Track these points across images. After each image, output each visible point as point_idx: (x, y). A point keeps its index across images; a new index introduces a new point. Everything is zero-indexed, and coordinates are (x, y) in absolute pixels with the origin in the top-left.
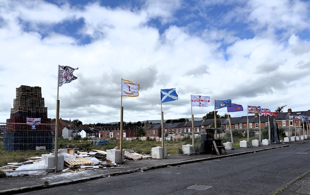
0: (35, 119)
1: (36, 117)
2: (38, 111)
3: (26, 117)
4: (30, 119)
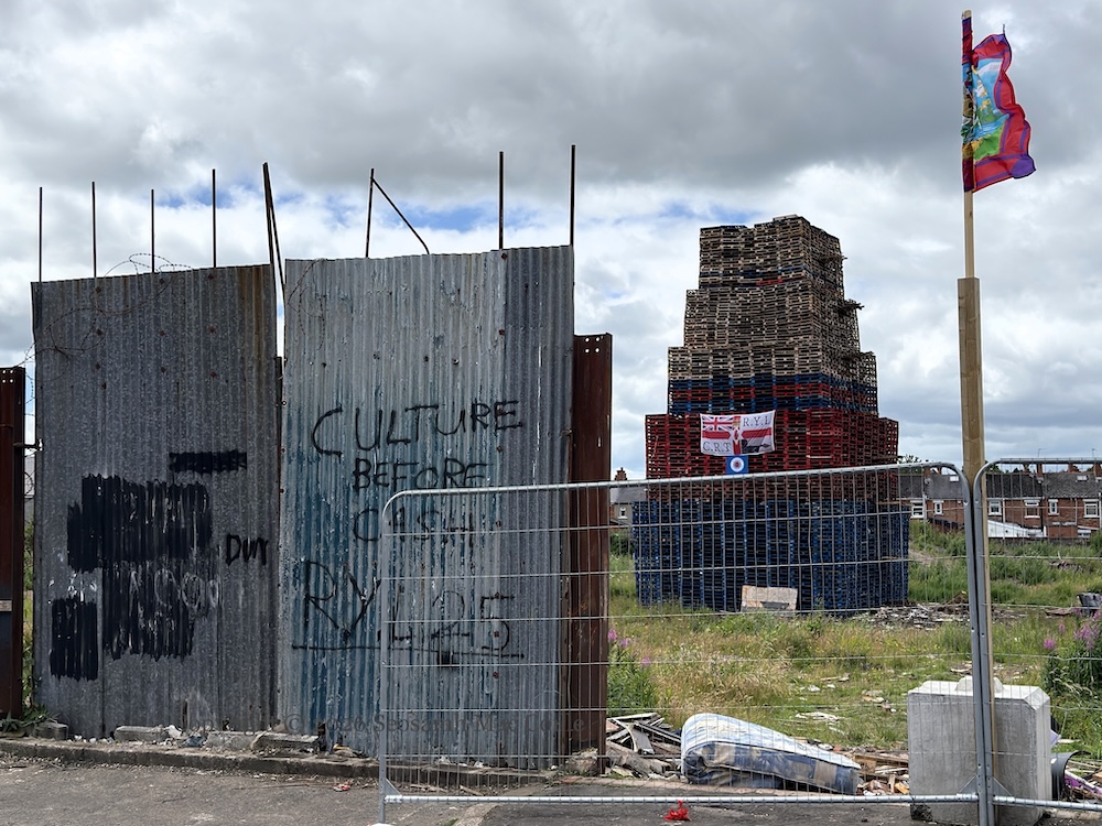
1: (753, 406)
2: (769, 368)
3: (705, 410)
4: (716, 423)
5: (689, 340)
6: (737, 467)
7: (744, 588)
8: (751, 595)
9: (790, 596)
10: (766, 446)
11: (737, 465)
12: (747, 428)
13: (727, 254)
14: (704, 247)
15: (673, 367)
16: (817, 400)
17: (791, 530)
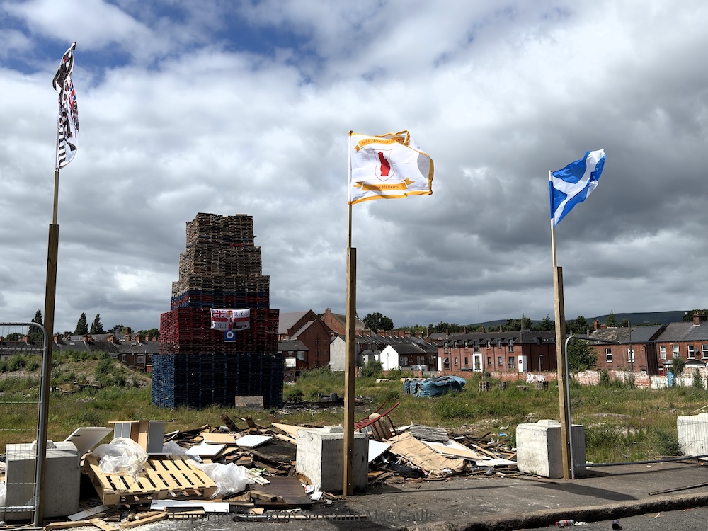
0: (234, 311)
1: (236, 306)
2: (243, 287)
3: (210, 307)
4: (220, 313)
5: (196, 270)
6: (230, 336)
7: (236, 397)
8: (240, 401)
9: (260, 400)
10: (245, 326)
11: (230, 335)
12: (236, 317)
13: (214, 228)
14: (201, 222)
15: (191, 283)
16: (267, 305)
17: (261, 368)
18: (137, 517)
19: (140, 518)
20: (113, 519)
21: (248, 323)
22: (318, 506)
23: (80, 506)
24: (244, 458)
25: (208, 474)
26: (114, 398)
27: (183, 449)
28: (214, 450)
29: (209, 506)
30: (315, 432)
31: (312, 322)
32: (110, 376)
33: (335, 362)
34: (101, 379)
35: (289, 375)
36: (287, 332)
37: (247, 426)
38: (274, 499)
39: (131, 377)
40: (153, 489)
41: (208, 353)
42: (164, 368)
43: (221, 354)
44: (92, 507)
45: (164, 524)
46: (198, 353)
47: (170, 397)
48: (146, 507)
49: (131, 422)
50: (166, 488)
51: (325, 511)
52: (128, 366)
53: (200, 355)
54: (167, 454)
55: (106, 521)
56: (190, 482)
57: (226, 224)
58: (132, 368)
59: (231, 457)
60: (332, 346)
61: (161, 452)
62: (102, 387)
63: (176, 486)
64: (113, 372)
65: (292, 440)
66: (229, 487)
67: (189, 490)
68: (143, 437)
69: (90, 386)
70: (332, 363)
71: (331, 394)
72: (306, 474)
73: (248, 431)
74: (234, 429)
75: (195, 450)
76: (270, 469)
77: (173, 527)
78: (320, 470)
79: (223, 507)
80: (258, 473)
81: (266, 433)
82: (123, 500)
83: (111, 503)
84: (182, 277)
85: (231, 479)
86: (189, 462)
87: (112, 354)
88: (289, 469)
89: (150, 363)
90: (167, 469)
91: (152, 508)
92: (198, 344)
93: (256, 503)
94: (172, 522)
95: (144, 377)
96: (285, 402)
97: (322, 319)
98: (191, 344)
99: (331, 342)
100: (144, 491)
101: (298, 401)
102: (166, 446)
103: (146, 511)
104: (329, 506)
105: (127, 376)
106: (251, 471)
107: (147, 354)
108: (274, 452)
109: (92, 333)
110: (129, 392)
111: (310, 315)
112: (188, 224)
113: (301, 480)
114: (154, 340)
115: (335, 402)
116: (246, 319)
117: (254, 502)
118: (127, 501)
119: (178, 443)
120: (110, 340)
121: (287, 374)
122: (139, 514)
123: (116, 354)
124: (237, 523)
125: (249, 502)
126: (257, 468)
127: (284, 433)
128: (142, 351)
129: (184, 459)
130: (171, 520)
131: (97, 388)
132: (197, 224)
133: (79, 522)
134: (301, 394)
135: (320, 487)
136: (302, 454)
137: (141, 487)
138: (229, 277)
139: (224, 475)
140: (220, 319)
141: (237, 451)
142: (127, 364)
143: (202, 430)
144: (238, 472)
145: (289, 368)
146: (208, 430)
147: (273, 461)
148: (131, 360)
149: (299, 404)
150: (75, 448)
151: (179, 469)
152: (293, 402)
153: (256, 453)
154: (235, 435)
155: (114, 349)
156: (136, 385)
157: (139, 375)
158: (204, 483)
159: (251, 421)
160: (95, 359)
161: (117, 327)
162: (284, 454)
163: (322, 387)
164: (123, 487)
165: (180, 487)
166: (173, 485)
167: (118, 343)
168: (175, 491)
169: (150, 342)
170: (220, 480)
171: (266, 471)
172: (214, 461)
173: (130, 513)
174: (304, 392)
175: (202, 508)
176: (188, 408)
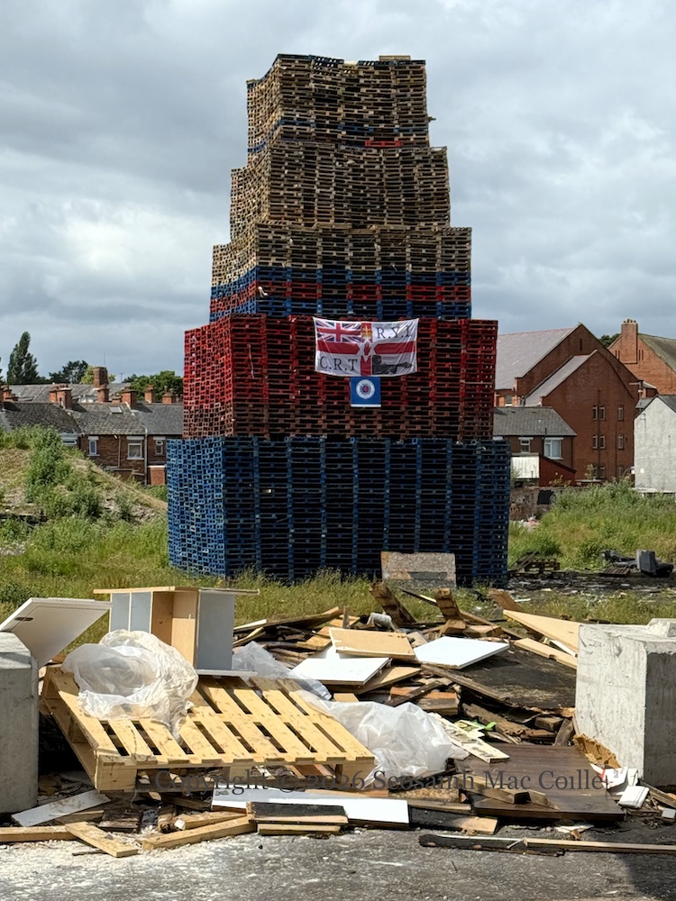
0: (374, 325)
1: (380, 310)
2: (400, 260)
3: (313, 312)
4: (338, 332)
5: (275, 211)
6: (365, 393)
7: (384, 555)
8: (394, 564)
9: (446, 563)
10: (406, 366)
11: (365, 389)
12: (381, 341)
13: (319, 98)
14: (286, 81)
15: (263, 247)
16: (465, 309)
17: (449, 477)
18: (179, 824)
19: (190, 827)
20: (122, 825)
21: (412, 358)
22: (639, 822)
23: (40, 792)
24: (436, 695)
25: (351, 729)
26: (75, 549)
27: (283, 666)
28: (360, 671)
29: (359, 807)
30: (625, 634)
31: (585, 358)
32: (62, 492)
33: (648, 470)
34: (39, 498)
35: (520, 500)
36: (514, 385)
37: (441, 616)
38: (523, 799)
39: (112, 494)
40: (217, 756)
41: (309, 436)
42: (199, 472)
43: (342, 438)
44: (68, 795)
45: (249, 843)
46: (282, 437)
47: (217, 548)
48: (201, 800)
49: (152, 590)
50: (249, 756)
51: (658, 835)
52: (104, 466)
53: (288, 440)
54: (245, 675)
55: (105, 829)
56: (307, 745)
57: (353, 84)
58: (115, 473)
59: (406, 691)
60: (639, 423)
61: (230, 669)
62: (43, 519)
63: (273, 753)
64: (68, 483)
65: (559, 656)
66: (403, 763)
67: (306, 766)
68: (184, 628)
69: (14, 516)
70: (639, 470)
71: (638, 554)
72: (601, 741)
73: (442, 628)
74: (406, 622)
75: (310, 669)
76: (507, 725)
77: (271, 850)
78: (642, 733)
79: (396, 810)
80: (476, 733)
81: (489, 634)
82: (142, 781)
83: (116, 787)
84: (237, 229)
85: (408, 743)
86: (299, 695)
87: (64, 436)
88: (557, 727)
89: (162, 459)
90: (247, 712)
91: (215, 802)
92: (281, 411)
93: (477, 804)
94: (268, 839)
95: (146, 496)
96: (514, 572)
97: (613, 349)
98: (265, 412)
99: (638, 412)
100: (196, 760)
101: (548, 570)
102: (240, 655)
103: (201, 811)
104: (667, 823)
105: (104, 494)
106: (457, 726)
107: (150, 436)
108: (514, 684)
109: (10, 382)
110: (112, 534)
111: (579, 340)
112: (251, 85)
113: (590, 756)
114: (167, 401)
115: (650, 575)
116: (407, 348)
117: (469, 801)
118: (152, 785)
119: (268, 649)
120: (57, 399)
121: (517, 499)
122: (183, 816)
123: (73, 437)
124: (431, 850)
125: (458, 801)
126: (472, 719)
127: (538, 636)
128: (138, 430)
129: (287, 687)
130: (266, 834)
131: (31, 521)
132: (276, 85)
133: (41, 830)
134: (553, 550)
135: (641, 774)
136: (593, 690)
137: (187, 750)
138: (363, 232)
139: (390, 733)
140: (340, 347)
141: (418, 676)
142: (101, 459)
143: (326, 620)
144: (425, 726)
145: (521, 483)
146: (341, 622)
147: (514, 705)
148: (109, 451)
149: (551, 577)
150: (23, 649)
151: (277, 712)
152: (534, 571)
153: (469, 682)
154: (412, 636)
155: (69, 425)
156: (126, 515)
157: (132, 490)
158: (342, 750)
159: (449, 604)
160: (23, 447)
161: (72, 366)
162: (541, 688)
163: (610, 533)
164: (144, 751)
165: (281, 755)
166: (265, 751)
167: (75, 406)
168: (273, 765)
169: (158, 406)
170: (380, 745)
171: (494, 729)
172: (361, 698)
173: (160, 813)
174: (564, 548)
175: (339, 810)
176: (260, 577)
